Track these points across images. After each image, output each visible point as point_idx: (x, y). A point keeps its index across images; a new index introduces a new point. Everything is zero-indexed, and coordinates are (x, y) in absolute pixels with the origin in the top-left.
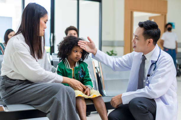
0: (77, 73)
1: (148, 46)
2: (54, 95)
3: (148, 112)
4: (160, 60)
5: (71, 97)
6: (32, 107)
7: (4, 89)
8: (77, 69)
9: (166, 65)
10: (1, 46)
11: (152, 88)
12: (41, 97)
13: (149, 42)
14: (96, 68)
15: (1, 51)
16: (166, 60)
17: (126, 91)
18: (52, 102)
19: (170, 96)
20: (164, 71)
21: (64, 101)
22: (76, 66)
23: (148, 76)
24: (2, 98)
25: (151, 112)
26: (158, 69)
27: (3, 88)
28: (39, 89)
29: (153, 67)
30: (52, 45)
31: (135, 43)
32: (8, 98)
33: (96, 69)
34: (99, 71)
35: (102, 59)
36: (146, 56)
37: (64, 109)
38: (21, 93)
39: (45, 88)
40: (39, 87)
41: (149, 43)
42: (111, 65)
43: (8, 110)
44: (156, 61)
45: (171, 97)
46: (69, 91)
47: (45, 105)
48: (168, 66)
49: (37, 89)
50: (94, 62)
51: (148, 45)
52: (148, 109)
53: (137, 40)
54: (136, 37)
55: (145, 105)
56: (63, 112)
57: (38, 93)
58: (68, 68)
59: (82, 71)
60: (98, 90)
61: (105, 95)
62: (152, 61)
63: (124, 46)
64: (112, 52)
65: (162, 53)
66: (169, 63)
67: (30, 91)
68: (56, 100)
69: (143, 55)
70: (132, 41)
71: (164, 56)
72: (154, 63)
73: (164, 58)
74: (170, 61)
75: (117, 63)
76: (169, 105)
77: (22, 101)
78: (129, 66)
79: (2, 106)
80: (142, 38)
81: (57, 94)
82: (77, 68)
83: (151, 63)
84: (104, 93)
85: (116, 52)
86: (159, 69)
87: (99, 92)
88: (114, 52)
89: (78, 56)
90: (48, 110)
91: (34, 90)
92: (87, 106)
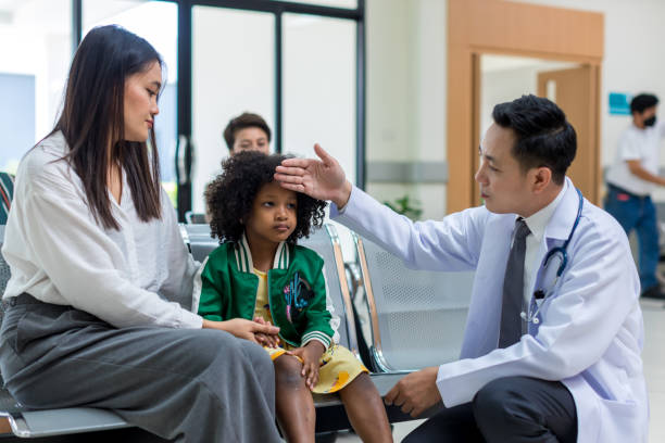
0: (279, 292)
1: (537, 192)
2: (196, 373)
3: (545, 432)
4: (578, 240)
5: (259, 378)
6: (118, 418)
7: (13, 348)
8: (279, 276)
9: (600, 257)
10: (3, 185)
11: (551, 340)
12: (149, 381)
13: (539, 179)
14: (347, 266)
15: (4, 205)
16: (603, 239)
17: (458, 352)
18: (189, 400)
19: (620, 367)
20: (594, 277)
21: (233, 394)
22: (276, 266)
23: (539, 295)
24: (5, 382)
25: (553, 433)
26: (574, 273)
27: (10, 342)
28: (142, 349)
29: (556, 262)
30: (183, 179)
31: (487, 183)
32: (29, 381)
33: (347, 272)
34: (357, 277)
35: (371, 222)
36: (530, 221)
37: (235, 425)
38: (77, 365)
39: (166, 347)
40: (143, 342)
41: (537, 182)
42: (402, 247)
43: (28, 429)
44: (567, 242)
45: (622, 372)
46: (251, 357)
47: (163, 411)
48: (607, 259)
49: (134, 352)
50: (340, 247)
51: (534, 189)
52: (543, 420)
53: (493, 172)
54: (491, 163)
55: (534, 407)
56: (233, 436)
57: (137, 367)
58: (245, 270)
59: (303, 286)
60: (356, 351)
61: (383, 367)
62: (550, 241)
63: (446, 183)
64: (404, 202)
65: (589, 212)
66: (613, 247)
67: (111, 357)
68: (204, 393)
69: (519, 219)
70: (476, 177)
71: (593, 225)
72: (557, 249)
73: (592, 231)
74: (615, 241)
75: (424, 239)
76: (614, 399)
77: (80, 394)
78: (470, 255)
79: (6, 418)
80: (511, 167)
81: (207, 371)
82: (280, 272)
83: (546, 250)
84: (378, 361)
85: (418, 202)
86: (576, 270)
87: (358, 356)
88: (411, 205)
89: (280, 219)
90: (174, 427)
91: (126, 356)
92: (318, 410)
